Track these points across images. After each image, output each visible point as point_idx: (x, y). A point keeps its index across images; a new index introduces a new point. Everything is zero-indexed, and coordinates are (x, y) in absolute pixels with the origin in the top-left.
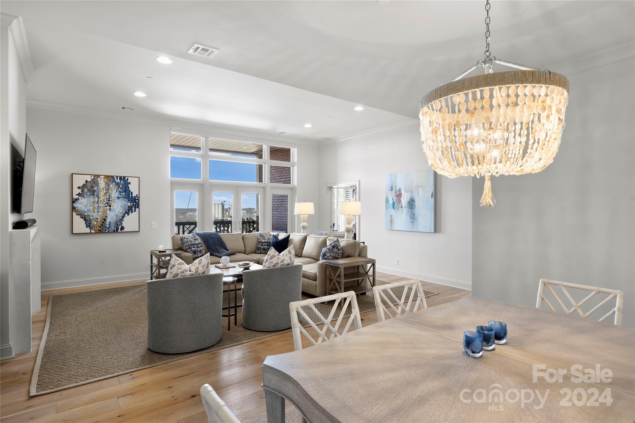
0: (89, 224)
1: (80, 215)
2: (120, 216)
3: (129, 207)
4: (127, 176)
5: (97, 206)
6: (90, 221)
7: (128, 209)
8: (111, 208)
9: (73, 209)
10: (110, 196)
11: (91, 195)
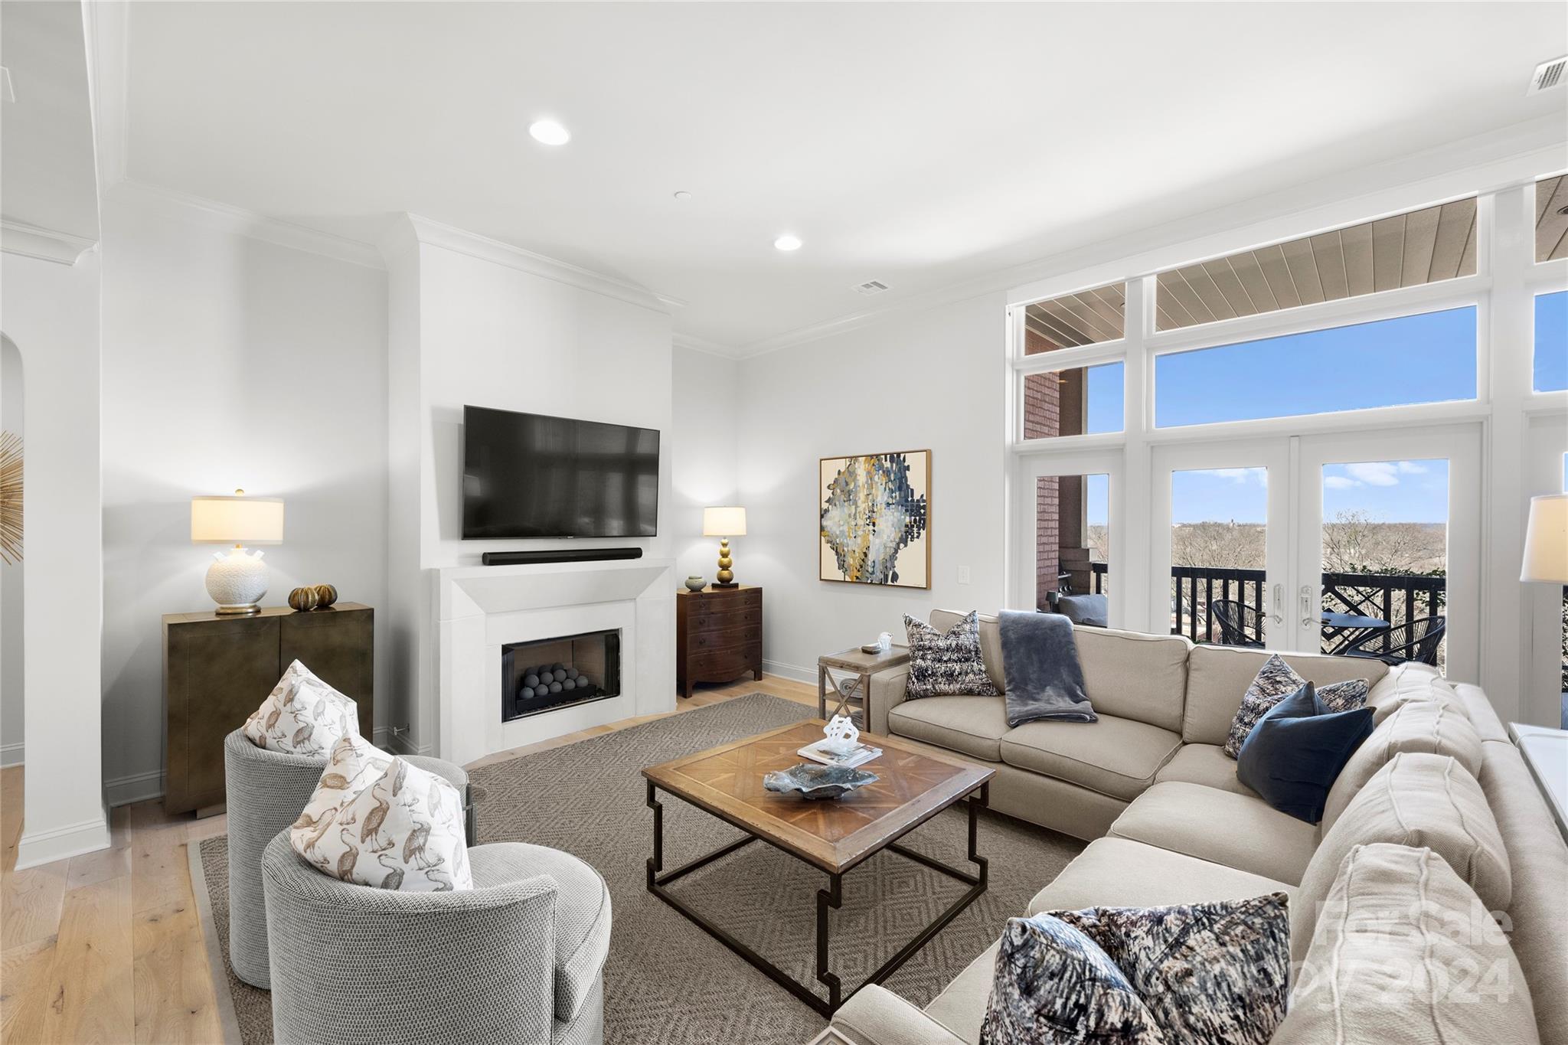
0: (841, 566)
1: (831, 542)
2: (891, 547)
3: (907, 526)
4: (904, 450)
5: (853, 523)
6: (844, 556)
7: (906, 532)
8: (876, 529)
9: (822, 529)
10: (874, 501)
11: (844, 501)
